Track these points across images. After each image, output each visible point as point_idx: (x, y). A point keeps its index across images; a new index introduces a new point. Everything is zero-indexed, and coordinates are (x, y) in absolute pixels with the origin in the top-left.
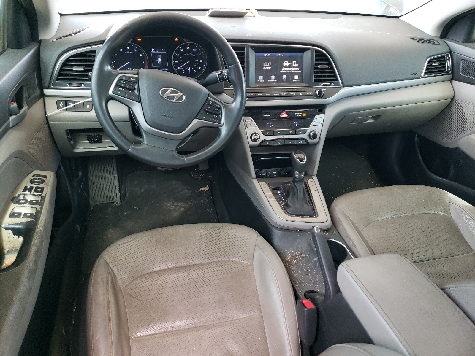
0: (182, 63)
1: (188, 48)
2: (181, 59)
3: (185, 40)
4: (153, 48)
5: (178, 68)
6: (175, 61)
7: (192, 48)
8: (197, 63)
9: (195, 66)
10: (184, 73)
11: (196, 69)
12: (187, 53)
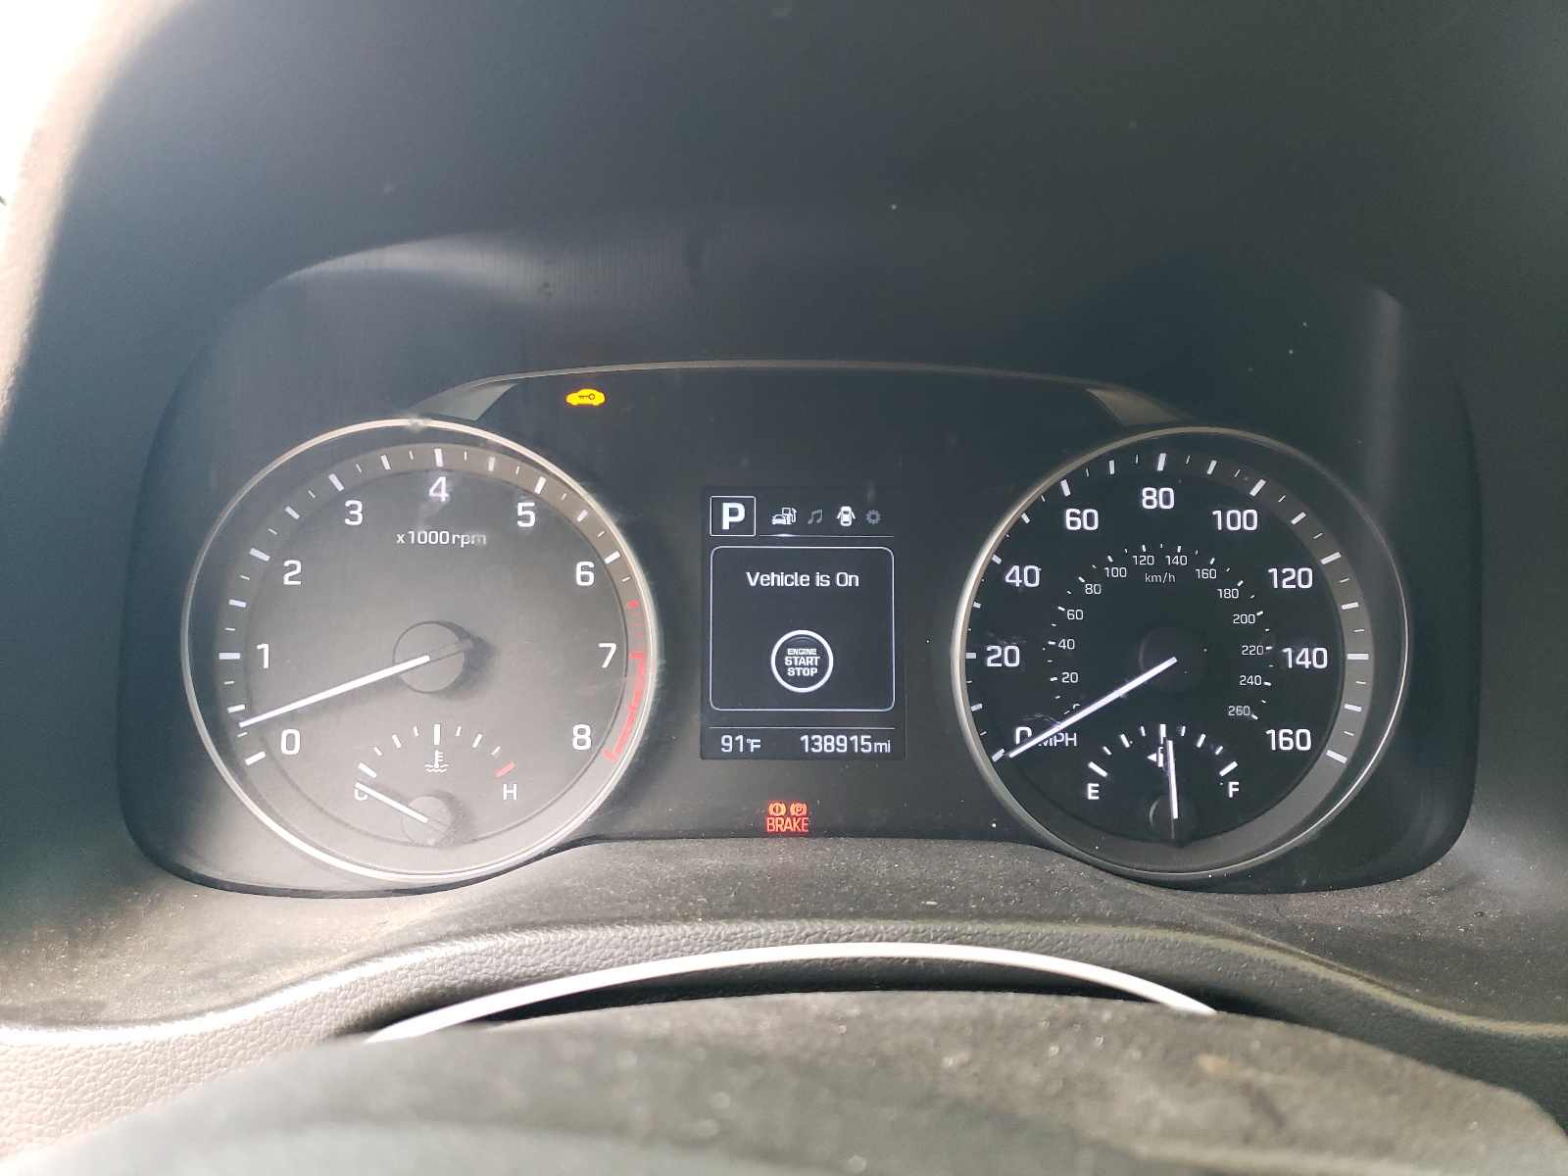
0: (1070, 677)
1: (1155, 498)
2: (1068, 629)
3: (1115, 399)
4: (733, 490)
5: (1026, 740)
6: (983, 655)
7: (1198, 496)
8: (1254, 680)
9: (1239, 711)
10: (1092, 792)
11: (1248, 743)
12: (1146, 560)
